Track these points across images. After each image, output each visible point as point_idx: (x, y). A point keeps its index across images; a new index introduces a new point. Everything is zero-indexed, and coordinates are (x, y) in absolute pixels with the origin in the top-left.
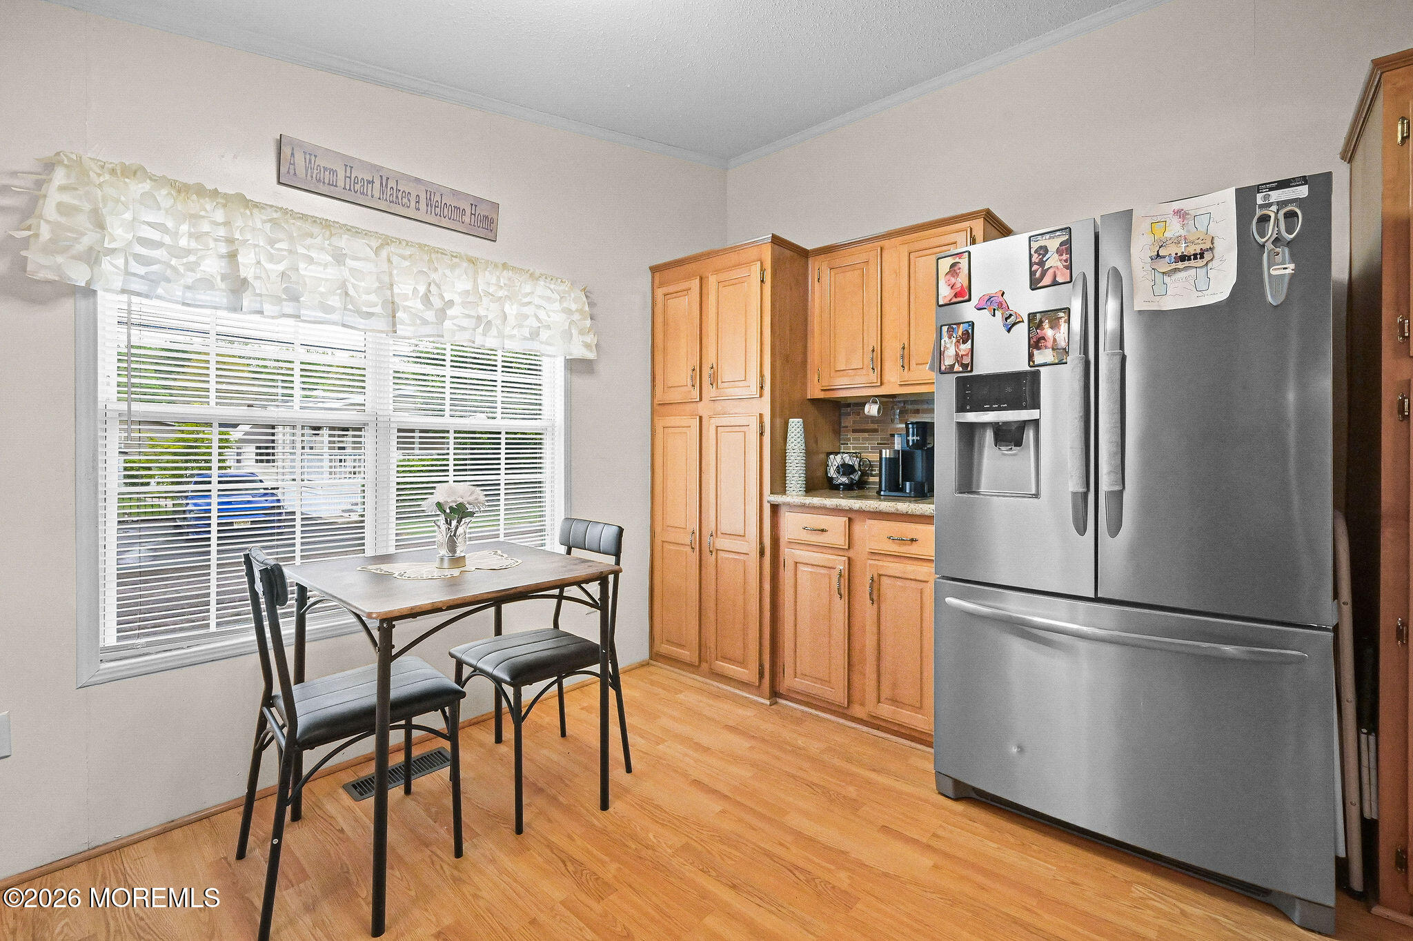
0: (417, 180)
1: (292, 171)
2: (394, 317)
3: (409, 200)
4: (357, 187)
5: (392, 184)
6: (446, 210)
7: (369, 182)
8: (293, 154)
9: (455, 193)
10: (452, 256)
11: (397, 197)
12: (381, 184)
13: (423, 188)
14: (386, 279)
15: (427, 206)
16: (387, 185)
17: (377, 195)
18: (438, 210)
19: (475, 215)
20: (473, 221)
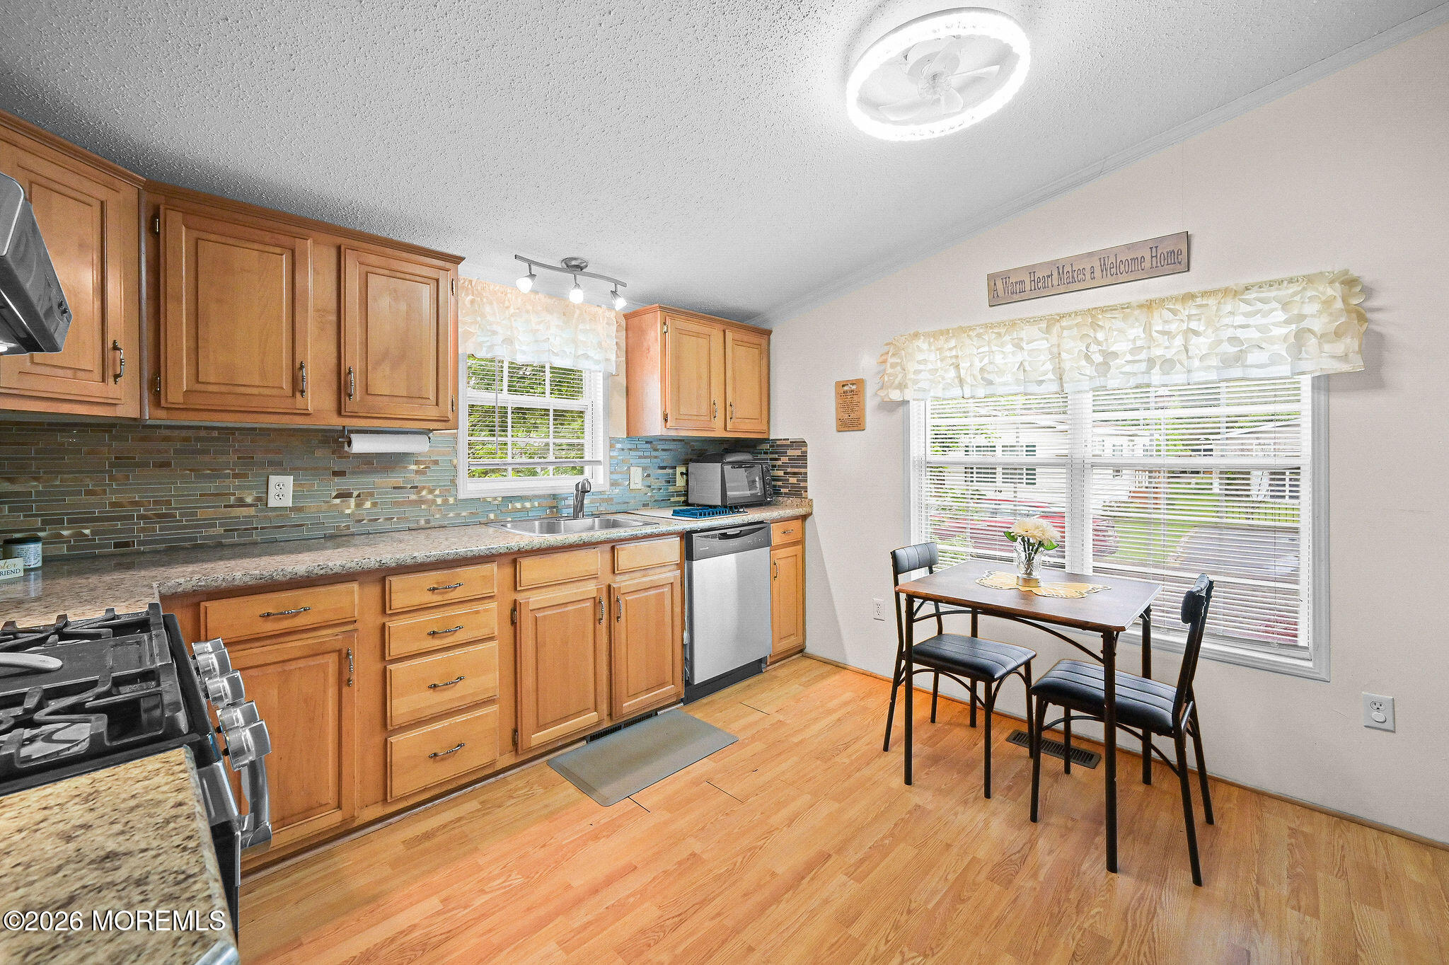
0: (1090, 254)
1: (996, 296)
2: (1061, 379)
3: (1084, 275)
4: (1040, 285)
5: (1068, 268)
6: (1122, 266)
7: (1048, 276)
8: (995, 284)
9: (1130, 247)
10: (1122, 308)
11: (1073, 277)
12: (1059, 272)
13: (1096, 258)
14: (1055, 350)
15: (1102, 271)
16: (1063, 272)
17: (1055, 283)
18: (1113, 270)
19: (1156, 256)
20: (1154, 263)
